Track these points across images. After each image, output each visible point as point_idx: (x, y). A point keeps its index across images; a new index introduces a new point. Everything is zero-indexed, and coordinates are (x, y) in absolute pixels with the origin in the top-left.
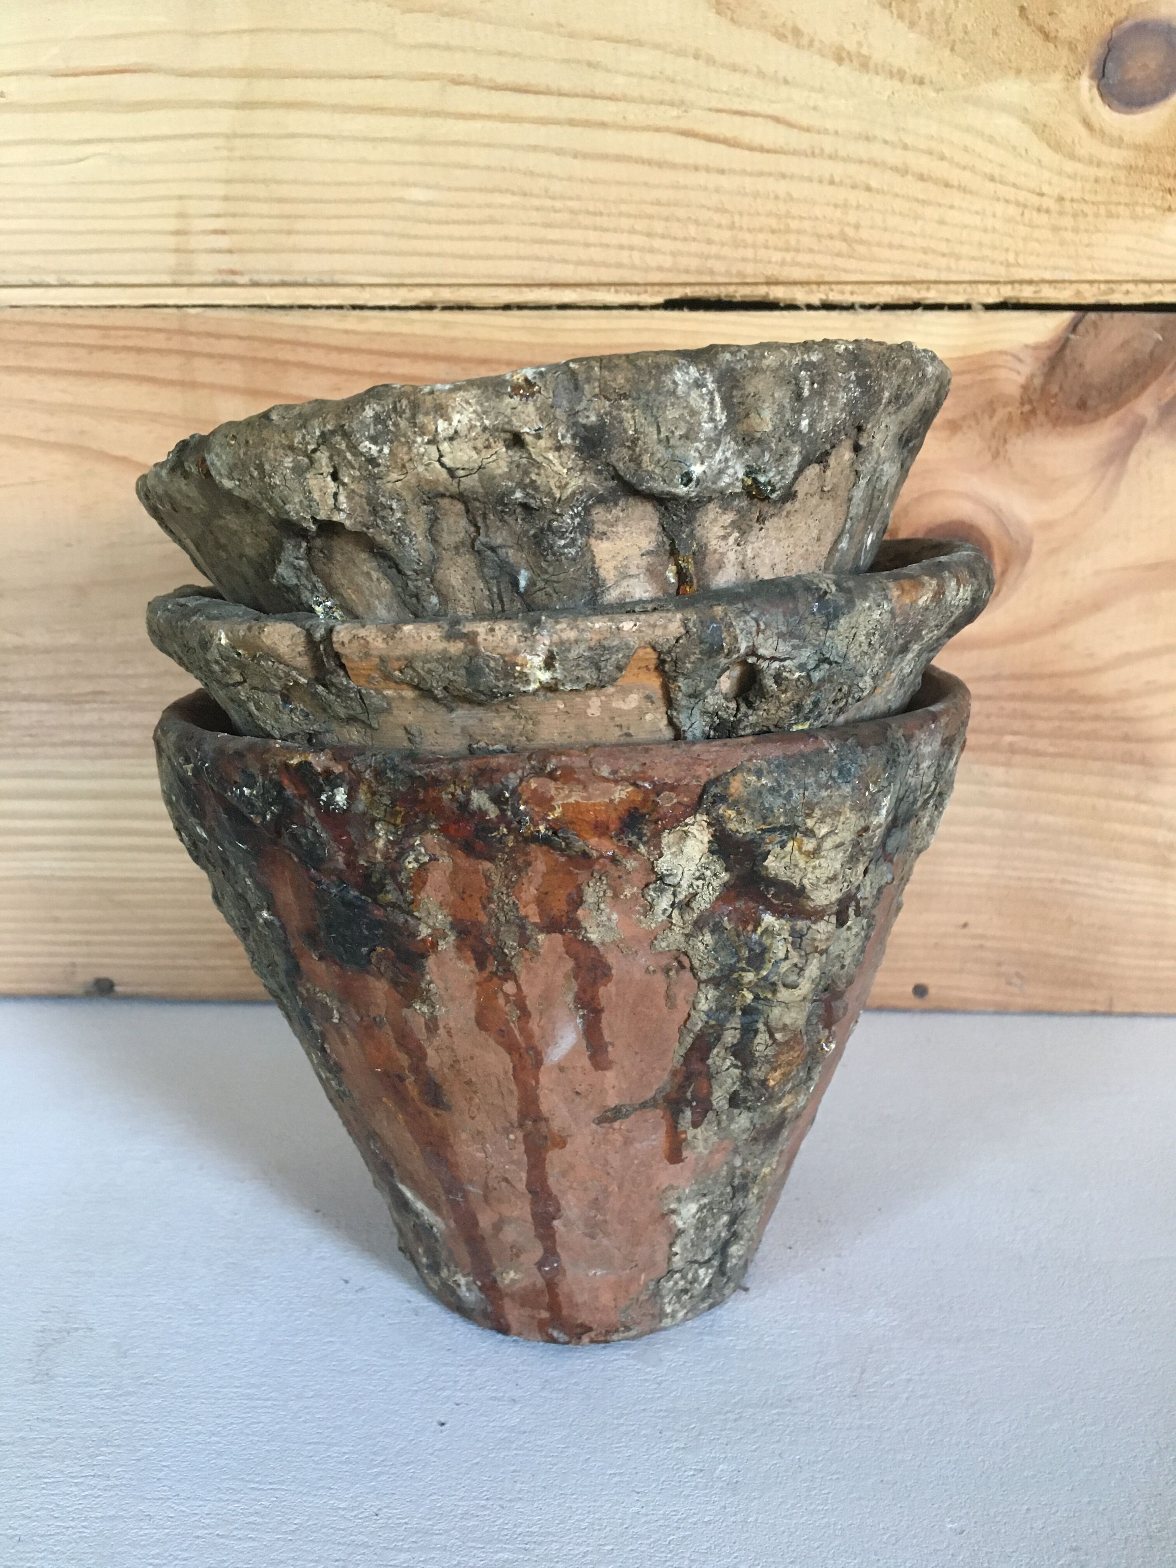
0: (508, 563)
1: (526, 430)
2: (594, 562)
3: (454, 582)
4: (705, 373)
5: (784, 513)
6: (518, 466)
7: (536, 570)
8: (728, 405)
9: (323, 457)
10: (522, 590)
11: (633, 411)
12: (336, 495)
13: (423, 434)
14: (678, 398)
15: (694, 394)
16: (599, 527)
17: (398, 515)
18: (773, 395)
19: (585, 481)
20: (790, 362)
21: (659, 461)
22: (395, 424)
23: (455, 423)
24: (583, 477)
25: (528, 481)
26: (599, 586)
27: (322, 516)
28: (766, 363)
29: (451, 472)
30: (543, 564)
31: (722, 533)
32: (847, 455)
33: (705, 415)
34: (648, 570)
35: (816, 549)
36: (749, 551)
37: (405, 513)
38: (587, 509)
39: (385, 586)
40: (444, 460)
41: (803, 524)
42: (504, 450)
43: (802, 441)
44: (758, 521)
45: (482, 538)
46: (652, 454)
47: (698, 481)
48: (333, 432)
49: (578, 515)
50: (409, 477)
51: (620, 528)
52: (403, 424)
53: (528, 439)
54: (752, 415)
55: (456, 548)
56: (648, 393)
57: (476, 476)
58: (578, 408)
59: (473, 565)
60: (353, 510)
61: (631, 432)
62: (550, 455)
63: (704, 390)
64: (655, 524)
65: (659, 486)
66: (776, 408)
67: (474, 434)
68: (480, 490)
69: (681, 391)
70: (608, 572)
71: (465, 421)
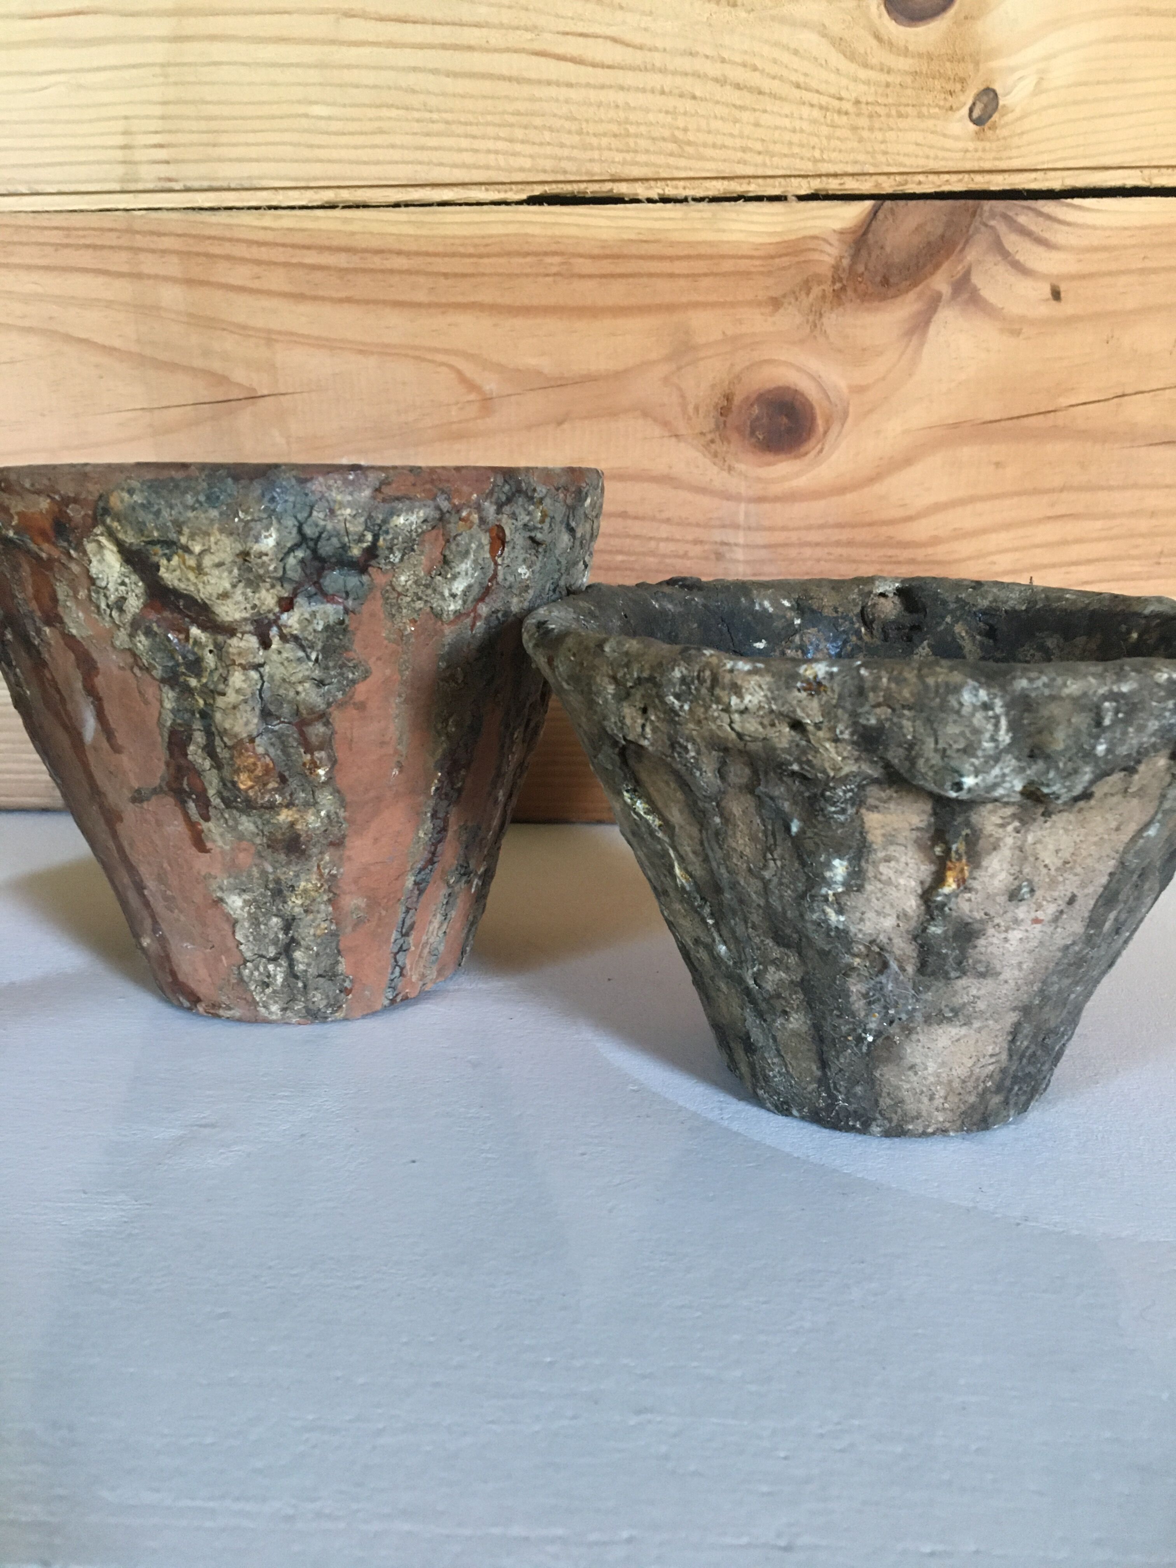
0: (783, 811)
1: (808, 720)
2: (863, 829)
3: (735, 811)
4: (995, 696)
5: (1077, 810)
6: (798, 746)
7: (808, 824)
8: (1014, 725)
9: (637, 695)
10: (793, 834)
11: (914, 721)
12: (643, 726)
13: (718, 702)
14: (961, 716)
15: (979, 715)
16: (871, 801)
17: (693, 754)
18: (1069, 720)
19: (860, 767)
21: (932, 766)
22: (697, 689)
23: (746, 701)
24: (858, 764)
25: (805, 758)
26: (865, 846)
27: (631, 737)
28: (1066, 691)
29: (740, 736)
30: (814, 820)
31: (1000, 821)
32: (1164, 761)
33: (987, 735)
34: (916, 842)
35: (1113, 837)
36: (1030, 838)
37: (698, 754)
38: (861, 787)
39: (679, 796)
40: (736, 726)
41: (1098, 818)
42: (788, 729)
43: (1096, 762)
44: (1043, 815)
45: (762, 788)
46: (927, 759)
47: (970, 789)
48: (647, 680)
49: (851, 790)
50: (703, 730)
51: (892, 806)
52: (704, 691)
53: (811, 728)
54: (1045, 733)
55: (740, 788)
56: (931, 708)
57: (760, 744)
58: (860, 710)
59: (753, 804)
60: (655, 740)
61: (909, 738)
62: (828, 745)
63: (991, 713)
64: (927, 810)
65: (930, 786)
66: (1071, 731)
67: (761, 713)
68: (763, 755)
69: (966, 711)
70: (875, 836)
71: (756, 701)
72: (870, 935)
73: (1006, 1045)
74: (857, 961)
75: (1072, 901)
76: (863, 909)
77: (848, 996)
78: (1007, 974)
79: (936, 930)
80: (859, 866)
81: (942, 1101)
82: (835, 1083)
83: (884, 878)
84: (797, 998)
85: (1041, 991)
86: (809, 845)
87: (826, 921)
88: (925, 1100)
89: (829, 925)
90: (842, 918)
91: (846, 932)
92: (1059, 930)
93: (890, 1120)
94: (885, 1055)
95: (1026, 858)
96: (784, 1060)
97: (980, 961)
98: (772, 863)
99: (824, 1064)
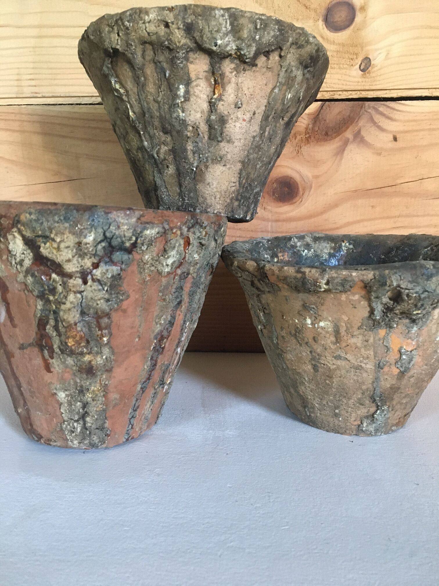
0: (163, 67)
1: (169, 21)
2: (189, 71)
3: (148, 73)
4: (225, 13)
5: (253, 70)
6: (167, 33)
7: (171, 71)
8: (232, 24)
9: (115, 28)
10: (167, 77)
11: (202, 21)
12: (118, 40)
13: (141, 20)
14: (216, 19)
15: (221, 18)
16: (191, 60)
18: (248, 26)
19: (186, 41)
20: (255, 17)
21: (208, 38)
22: (135, 17)
23: (150, 17)
24: (186, 40)
25: (169, 38)
26: (190, 80)
27: (113, 47)
28: (246, 15)
29: (149, 34)
30: (173, 69)
31: (230, 71)
32: (277, 58)
33: (224, 26)
34: (205, 77)
35: (265, 88)
36: (240, 80)
37: (136, 47)
38: (187, 52)
39: (130, 74)
40: (147, 29)
41: (260, 76)
42: (163, 28)
43: (256, 42)
44: (243, 70)
45: (156, 58)
46: (207, 35)
47: (219, 46)
48: (118, 19)
49: (184, 53)
50: (137, 35)
51: (197, 61)
52: (137, 17)
53: (170, 24)
54: (240, 31)
55: (150, 61)
56: (207, 16)
57: (155, 36)
58: (185, 17)
59: (154, 68)
60: (122, 45)
61: (201, 27)
62: (176, 31)
63: (224, 18)
64: (208, 62)
65: (207, 46)
66: (248, 30)
67: (155, 21)
68: (156, 41)
69: (217, 16)
70: (193, 76)
71: (153, 17)
72: (193, 121)
73: (238, 179)
74: (189, 134)
75: (254, 114)
76: (190, 109)
77: (187, 152)
78: (236, 144)
79: (213, 117)
80: (188, 89)
81: (218, 199)
82: (184, 193)
83: (196, 94)
84: (171, 158)
85: (248, 156)
86: (172, 81)
87: (178, 116)
88: (213, 198)
89: (180, 118)
90: (184, 115)
91: (185, 121)
92: (251, 127)
93: (202, 207)
94: (200, 179)
95: (239, 89)
96: (167, 190)
97: (227, 135)
98: (160, 93)
99: (180, 186)
